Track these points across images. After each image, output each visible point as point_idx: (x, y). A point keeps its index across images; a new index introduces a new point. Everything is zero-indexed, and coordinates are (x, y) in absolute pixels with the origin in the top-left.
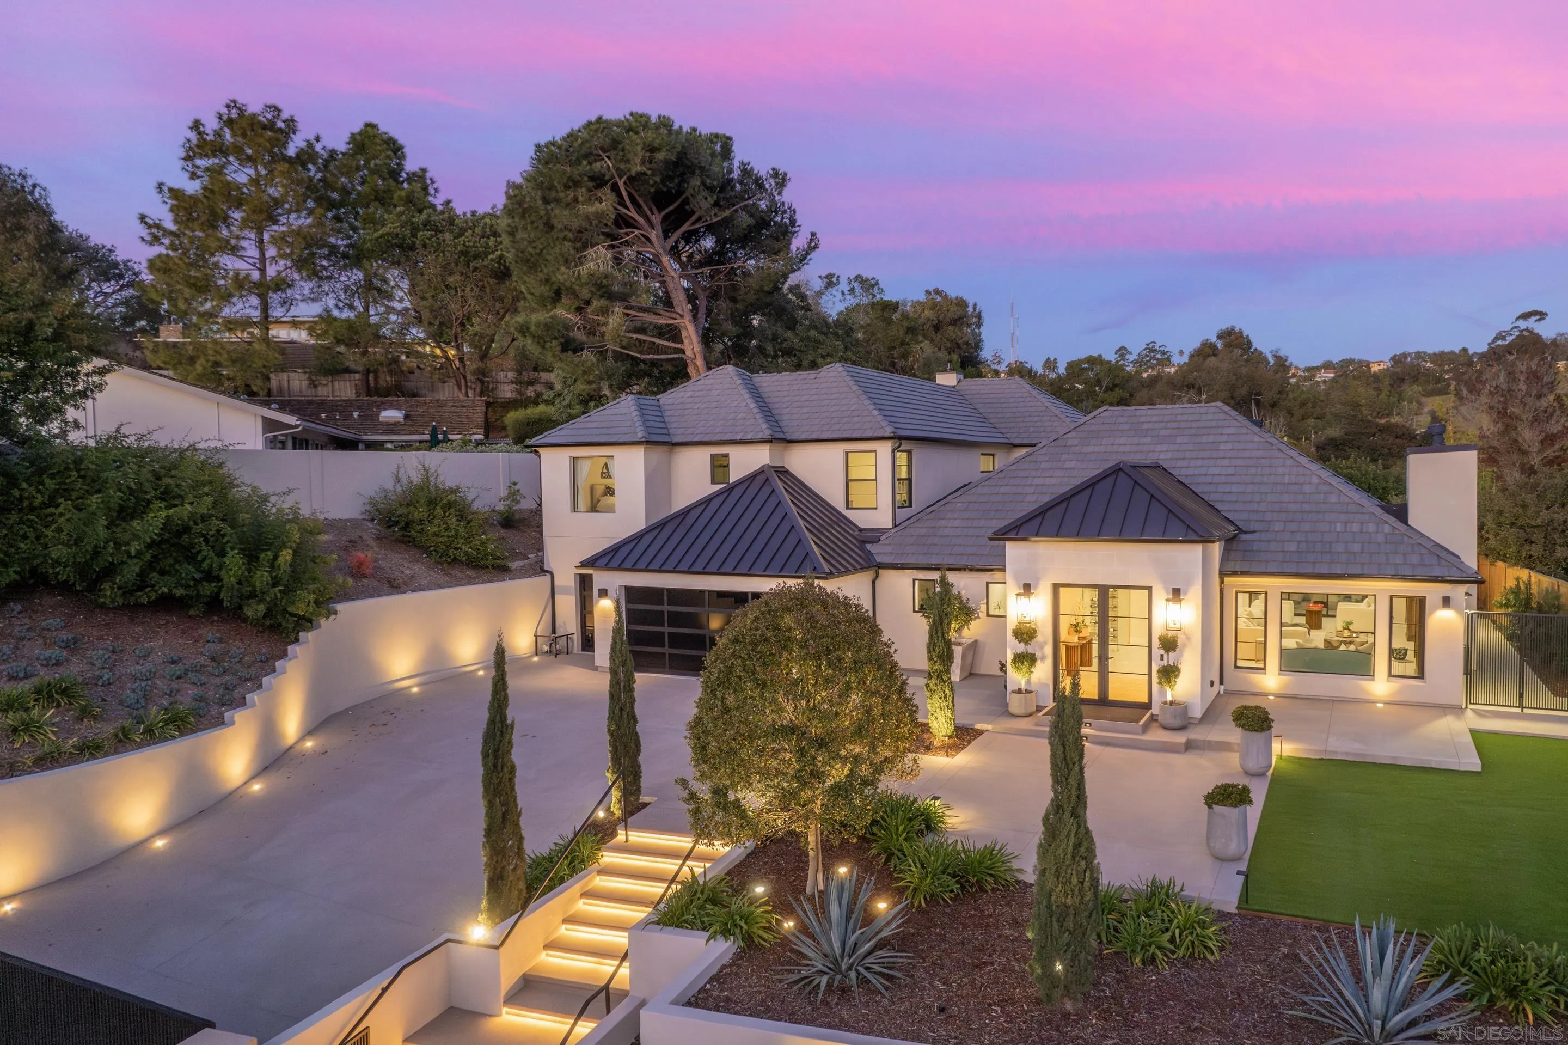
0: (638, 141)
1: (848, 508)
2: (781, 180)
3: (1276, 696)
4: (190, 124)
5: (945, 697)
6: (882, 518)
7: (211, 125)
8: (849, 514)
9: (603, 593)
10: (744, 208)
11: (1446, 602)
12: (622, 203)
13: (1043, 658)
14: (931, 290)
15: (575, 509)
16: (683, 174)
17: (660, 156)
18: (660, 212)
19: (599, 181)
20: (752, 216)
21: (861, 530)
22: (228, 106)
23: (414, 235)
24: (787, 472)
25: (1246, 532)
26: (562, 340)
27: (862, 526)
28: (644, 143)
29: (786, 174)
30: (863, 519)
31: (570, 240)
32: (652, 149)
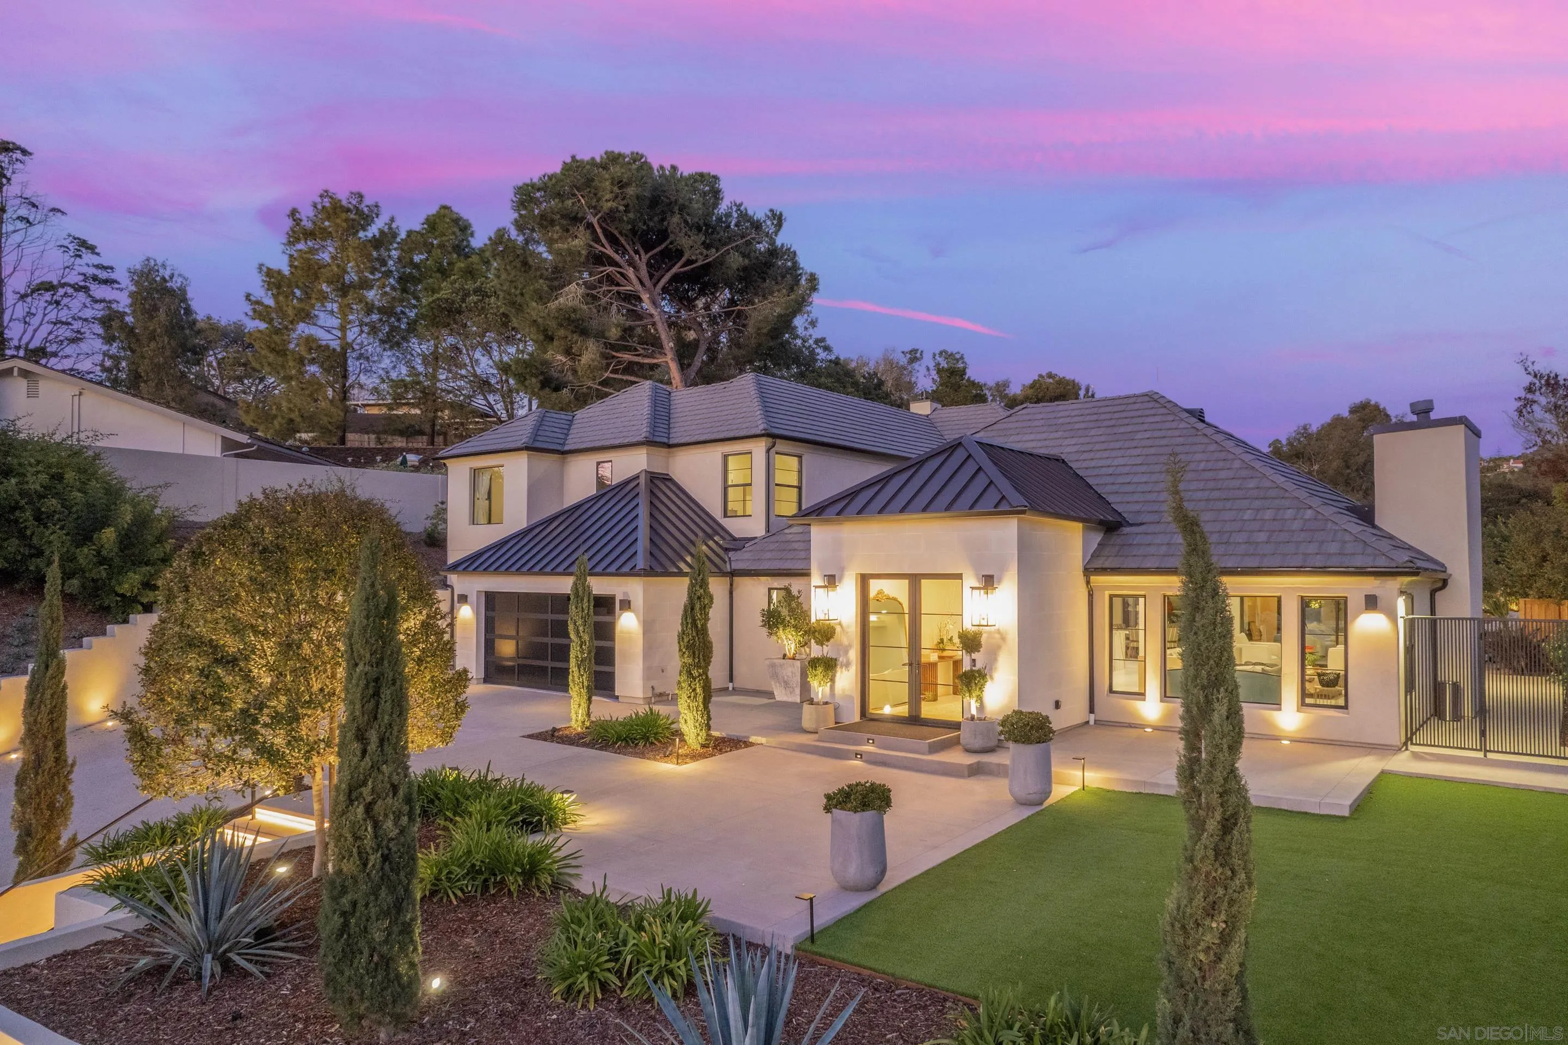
0: (607, 176)
1: (725, 516)
2: (778, 219)
3: (1155, 728)
4: (288, 213)
5: (695, 697)
6: (754, 527)
7: (307, 213)
8: (726, 522)
9: (463, 599)
10: (737, 248)
11: (1371, 603)
12: (597, 240)
13: (847, 665)
14: (1044, 374)
15: (473, 522)
16: (663, 212)
17: (631, 191)
18: (646, 253)
19: (575, 219)
20: (744, 255)
21: (735, 539)
22: (321, 196)
23: (463, 300)
24: (671, 480)
25: (1132, 525)
26: (541, 378)
27: (737, 536)
28: (613, 178)
29: (781, 214)
30: (737, 527)
31: (546, 279)
32: (622, 185)
